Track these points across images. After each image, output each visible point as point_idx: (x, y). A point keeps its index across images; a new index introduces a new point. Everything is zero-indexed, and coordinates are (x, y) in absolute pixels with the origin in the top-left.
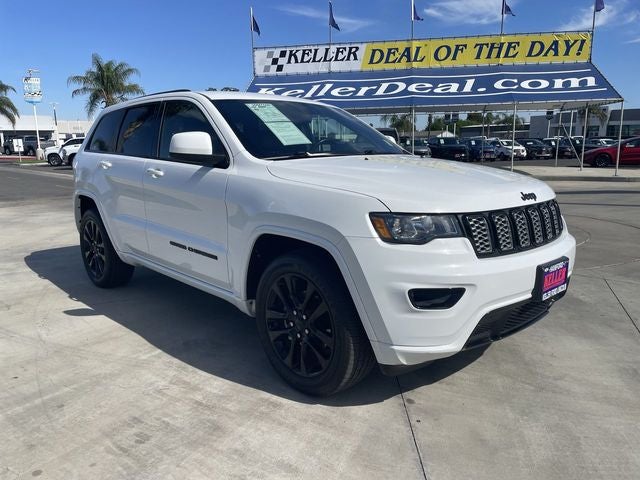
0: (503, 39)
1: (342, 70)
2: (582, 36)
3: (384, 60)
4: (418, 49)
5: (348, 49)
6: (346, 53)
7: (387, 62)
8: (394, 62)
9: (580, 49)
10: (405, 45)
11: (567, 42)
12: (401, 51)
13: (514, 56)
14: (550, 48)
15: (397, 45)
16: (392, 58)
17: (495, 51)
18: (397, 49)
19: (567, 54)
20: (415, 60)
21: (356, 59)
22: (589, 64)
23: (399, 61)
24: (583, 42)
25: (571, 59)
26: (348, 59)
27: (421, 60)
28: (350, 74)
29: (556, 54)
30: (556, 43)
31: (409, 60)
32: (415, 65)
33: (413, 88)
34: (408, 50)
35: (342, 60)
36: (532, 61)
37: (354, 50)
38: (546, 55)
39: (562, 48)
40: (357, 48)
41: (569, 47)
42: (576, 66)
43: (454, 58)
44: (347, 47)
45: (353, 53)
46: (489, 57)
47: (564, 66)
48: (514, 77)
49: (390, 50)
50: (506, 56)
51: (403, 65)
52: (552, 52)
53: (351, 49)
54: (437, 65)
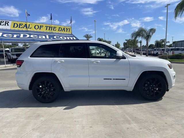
0: (52, 26)
1: (3, 28)
2: (69, 27)
3: (18, 27)
4: (29, 25)
5: (5, 22)
6: (4, 23)
7: (19, 27)
8: (22, 28)
9: (69, 30)
10: (25, 23)
11: (66, 28)
12: (24, 25)
13: (55, 30)
14: (63, 29)
15: (22, 23)
16: (21, 27)
17: (51, 29)
18: (22, 24)
19: (67, 31)
20: (29, 28)
21: (8, 25)
22: (72, 34)
23: (24, 28)
24: (70, 29)
25: (68, 33)
26: (5, 25)
27: (31, 28)
28: (6, 30)
29: (65, 31)
30: (64, 28)
31: (27, 28)
32: (29, 29)
33: (32, 36)
34: (26, 25)
35: (3, 25)
36: (60, 32)
37: (7, 22)
38: (62, 31)
39: (66, 30)
40: (8, 22)
41: (67, 30)
42: (69, 34)
43: (40, 29)
44: (5, 21)
45: (7, 23)
46: (49, 30)
47: (66, 34)
48: (58, 36)
49: (20, 24)
50: (53, 30)
51: (25, 29)
52: (64, 31)
53: (6, 22)
54: (35, 30)
